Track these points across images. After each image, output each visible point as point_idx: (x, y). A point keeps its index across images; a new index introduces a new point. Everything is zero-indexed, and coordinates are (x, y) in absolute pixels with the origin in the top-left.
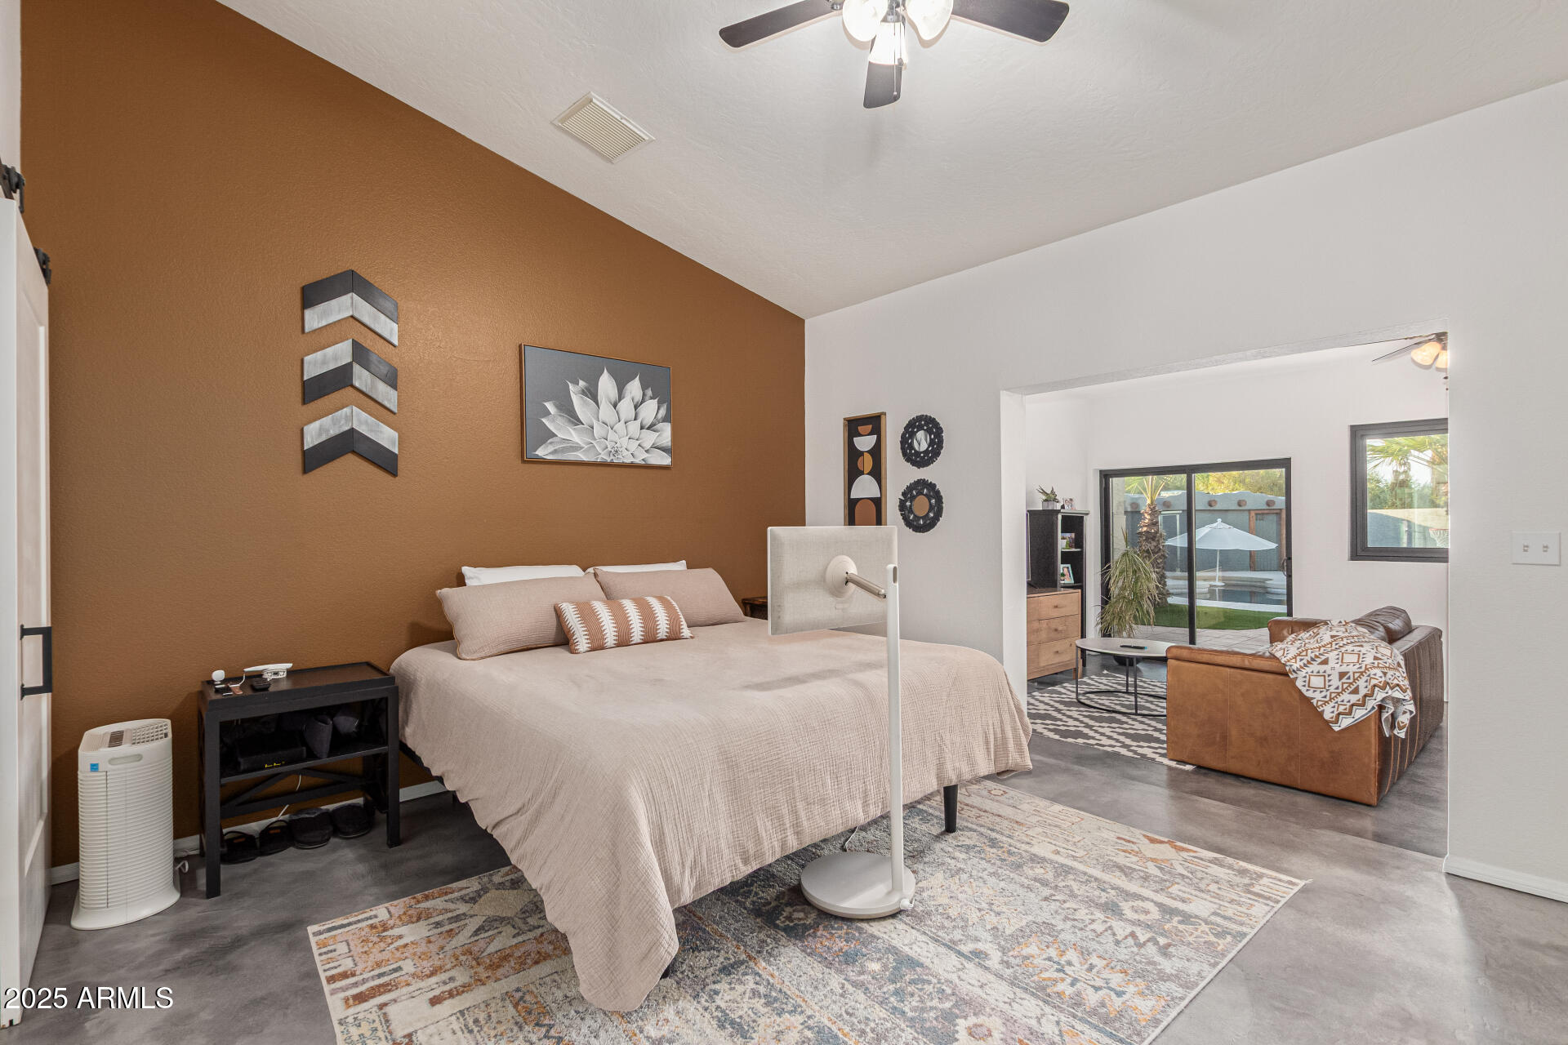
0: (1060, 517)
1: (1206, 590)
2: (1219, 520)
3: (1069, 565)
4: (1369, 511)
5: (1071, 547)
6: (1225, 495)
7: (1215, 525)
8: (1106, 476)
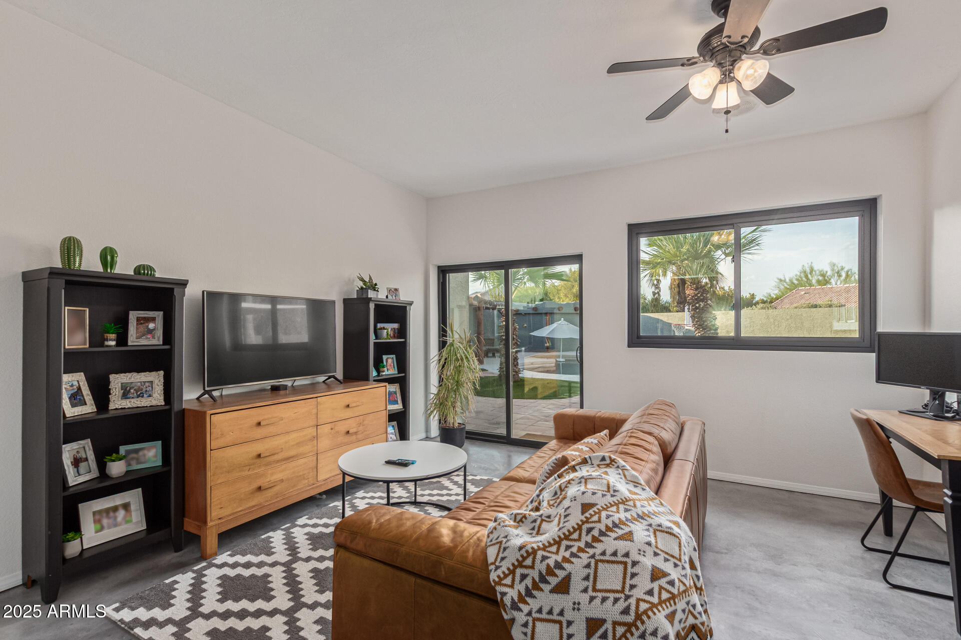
0: (372, 306)
1: (554, 365)
2: (562, 319)
3: (394, 356)
4: (641, 314)
5: (394, 337)
6: (568, 304)
7: (560, 322)
8: (444, 271)
